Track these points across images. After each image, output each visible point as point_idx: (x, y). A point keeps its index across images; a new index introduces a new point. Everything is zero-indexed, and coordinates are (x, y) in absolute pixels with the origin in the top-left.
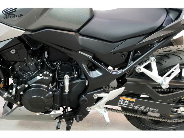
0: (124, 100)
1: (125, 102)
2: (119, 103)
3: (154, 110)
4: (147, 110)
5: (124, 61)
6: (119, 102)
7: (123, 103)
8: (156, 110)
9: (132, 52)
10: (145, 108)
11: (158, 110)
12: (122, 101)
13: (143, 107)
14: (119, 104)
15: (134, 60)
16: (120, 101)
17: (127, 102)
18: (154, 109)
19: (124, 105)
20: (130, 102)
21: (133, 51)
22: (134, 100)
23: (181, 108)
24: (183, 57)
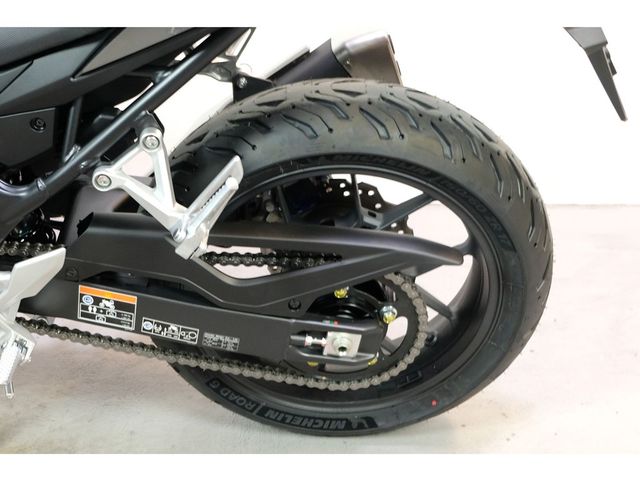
0: (97, 301)
1: (102, 305)
2: (80, 311)
3: (220, 341)
4: (194, 340)
6: (80, 305)
7: (95, 310)
8: (228, 339)
9: (72, 109)
10: (183, 330)
11: (236, 340)
12: (88, 301)
13: (175, 329)
14: (83, 315)
16: (81, 301)
17: (110, 305)
18: (221, 338)
19: (103, 316)
20: (118, 305)
21: (79, 103)
22: (131, 299)
23: (330, 334)
24: (321, 129)
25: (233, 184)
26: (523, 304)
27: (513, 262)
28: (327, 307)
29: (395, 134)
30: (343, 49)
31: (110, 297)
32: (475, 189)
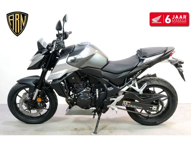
0: (125, 103)
5: (123, 82)
8: (141, 108)
9: (126, 78)
12: (124, 103)
13: (135, 106)
14: (123, 105)
15: (127, 82)
16: (123, 103)
20: (128, 103)
22: (130, 102)
23: (153, 107)
24: (152, 82)
25: (146, 85)
26: (175, 104)
27: (174, 98)
28: (153, 103)
29: (160, 82)
30: (150, 75)
31: (127, 102)
32: (169, 89)
